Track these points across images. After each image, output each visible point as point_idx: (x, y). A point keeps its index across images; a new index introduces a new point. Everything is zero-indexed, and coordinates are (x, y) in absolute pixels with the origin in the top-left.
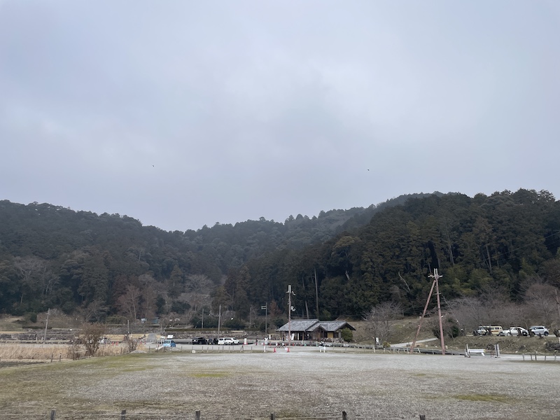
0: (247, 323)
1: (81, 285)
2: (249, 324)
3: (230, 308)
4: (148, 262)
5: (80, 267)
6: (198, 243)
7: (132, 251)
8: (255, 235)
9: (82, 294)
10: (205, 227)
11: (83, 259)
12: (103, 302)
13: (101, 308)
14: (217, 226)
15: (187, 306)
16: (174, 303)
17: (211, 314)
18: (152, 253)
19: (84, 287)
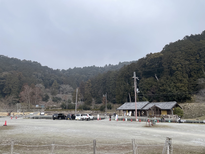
0: (91, 107)
1: (5, 88)
2: (92, 107)
3: (81, 100)
4: (43, 80)
5: (5, 79)
6: (67, 74)
7: (34, 74)
8: (91, 71)
9: (5, 92)
10: (70, 69)
11: (7, 75)
12: (15, 96)
13: (14, 99)
14: (75, 68)
15: (60, 99)
16: (54, 98)
17: (72, 103)
18: (45, 76)
19: (6, 89)
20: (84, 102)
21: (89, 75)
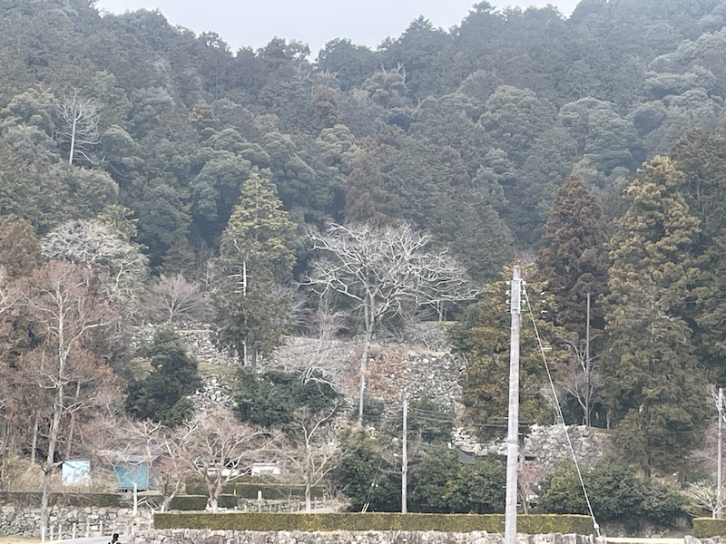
16: (247, 378)
17: (463, 439)
20: (600, 435)
21: (660, 92)
